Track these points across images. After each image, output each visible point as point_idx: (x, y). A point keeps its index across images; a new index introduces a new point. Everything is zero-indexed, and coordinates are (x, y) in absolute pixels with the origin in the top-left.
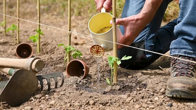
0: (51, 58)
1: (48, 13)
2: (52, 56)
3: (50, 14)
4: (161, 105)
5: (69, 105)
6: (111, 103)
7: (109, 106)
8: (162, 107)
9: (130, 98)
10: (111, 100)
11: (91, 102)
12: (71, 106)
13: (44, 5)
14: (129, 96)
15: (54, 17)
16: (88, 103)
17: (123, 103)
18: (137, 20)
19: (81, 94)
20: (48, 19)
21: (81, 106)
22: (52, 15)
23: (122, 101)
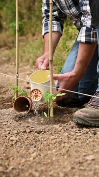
0: (2, 97)
1: (8, 63)
2: (4, 96)
3: (10, 64)
4: (87, 134)
5: (8, 132)
6: (45, 132)
7: (43, 134)
8: (88, 135)
9: (61, 128)
10: (45, 129)
11: (28, 130)
12: (9, 133)
13: (5, 57)
14: (61, 126)
15: (12, 66)
16: (25, 131)
17: (55, 131)
18: (71, 77)
19: (20, 124)
20: (7, 67)
21: (18, 133)
22: (11, 65)
23: (54, 130)
